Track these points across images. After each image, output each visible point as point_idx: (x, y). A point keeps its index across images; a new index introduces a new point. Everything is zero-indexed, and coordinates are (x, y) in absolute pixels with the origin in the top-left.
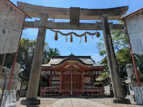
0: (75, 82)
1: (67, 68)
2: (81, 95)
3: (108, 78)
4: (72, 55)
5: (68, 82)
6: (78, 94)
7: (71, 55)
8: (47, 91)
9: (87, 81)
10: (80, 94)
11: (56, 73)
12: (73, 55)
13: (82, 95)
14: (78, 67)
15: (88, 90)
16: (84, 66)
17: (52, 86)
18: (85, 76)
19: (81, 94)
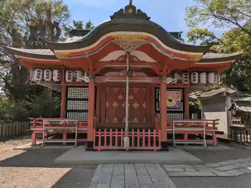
0: (136, 105)
1: (112, 62)
2: (155, 148)
3: (225, 95)
4: (130, 6)
5: (115, 104)
6: (146, 145)
7: (127, 8)
8: (51, 131)
9: (170, 101)
10: (152, 145)
11: (79, 79)
12: (134, 8)
13: (160, 148)
14: (149, 59)
15: (175, 130)
16: (176, 54)
17: (69, 114)
18: (170, 88)
19: (157, 145)
